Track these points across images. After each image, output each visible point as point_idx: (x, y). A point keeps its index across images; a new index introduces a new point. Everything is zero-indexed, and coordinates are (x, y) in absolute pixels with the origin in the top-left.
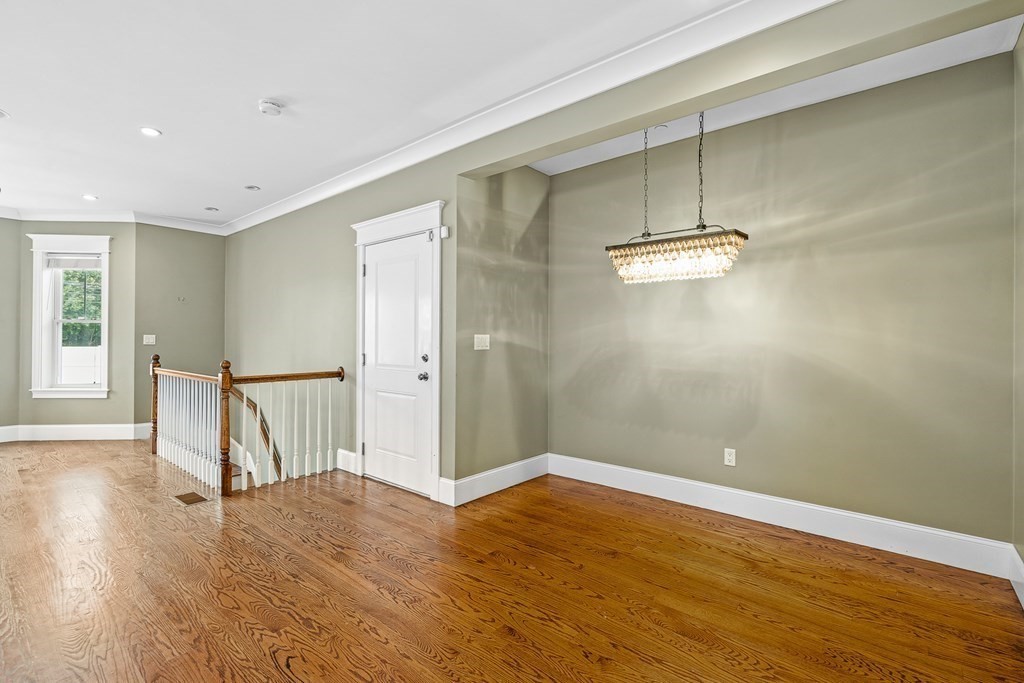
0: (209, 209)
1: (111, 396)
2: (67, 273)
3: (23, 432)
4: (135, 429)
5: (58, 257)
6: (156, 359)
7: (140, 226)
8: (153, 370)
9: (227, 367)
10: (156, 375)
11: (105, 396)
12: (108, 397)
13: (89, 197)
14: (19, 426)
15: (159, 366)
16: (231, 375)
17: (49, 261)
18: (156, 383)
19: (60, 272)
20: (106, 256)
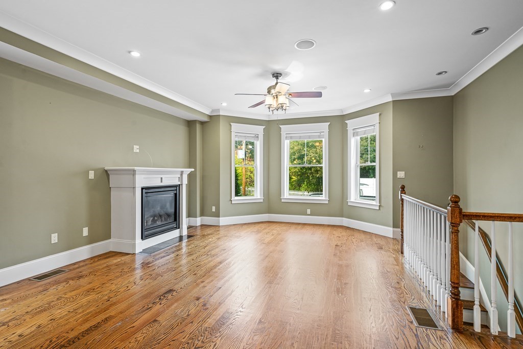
0: (440, 74)
1: (381, 208)
2: (361, 138)
3: (345, 222)
4: (393, 231)
5: (358, 130)
6: (403, 188)
7: (395, 102)
8: (401, 196)
9: (456, 201)
10: (403, 199)
11: (378, 209)
12: (379, 209)
13: (367, 91)
14: (344, 218)
15: (405, 193)
16: (461, 210)
17: (354, 133)
18: (403, 205)
19: (359, 138)
20: (378, 125)
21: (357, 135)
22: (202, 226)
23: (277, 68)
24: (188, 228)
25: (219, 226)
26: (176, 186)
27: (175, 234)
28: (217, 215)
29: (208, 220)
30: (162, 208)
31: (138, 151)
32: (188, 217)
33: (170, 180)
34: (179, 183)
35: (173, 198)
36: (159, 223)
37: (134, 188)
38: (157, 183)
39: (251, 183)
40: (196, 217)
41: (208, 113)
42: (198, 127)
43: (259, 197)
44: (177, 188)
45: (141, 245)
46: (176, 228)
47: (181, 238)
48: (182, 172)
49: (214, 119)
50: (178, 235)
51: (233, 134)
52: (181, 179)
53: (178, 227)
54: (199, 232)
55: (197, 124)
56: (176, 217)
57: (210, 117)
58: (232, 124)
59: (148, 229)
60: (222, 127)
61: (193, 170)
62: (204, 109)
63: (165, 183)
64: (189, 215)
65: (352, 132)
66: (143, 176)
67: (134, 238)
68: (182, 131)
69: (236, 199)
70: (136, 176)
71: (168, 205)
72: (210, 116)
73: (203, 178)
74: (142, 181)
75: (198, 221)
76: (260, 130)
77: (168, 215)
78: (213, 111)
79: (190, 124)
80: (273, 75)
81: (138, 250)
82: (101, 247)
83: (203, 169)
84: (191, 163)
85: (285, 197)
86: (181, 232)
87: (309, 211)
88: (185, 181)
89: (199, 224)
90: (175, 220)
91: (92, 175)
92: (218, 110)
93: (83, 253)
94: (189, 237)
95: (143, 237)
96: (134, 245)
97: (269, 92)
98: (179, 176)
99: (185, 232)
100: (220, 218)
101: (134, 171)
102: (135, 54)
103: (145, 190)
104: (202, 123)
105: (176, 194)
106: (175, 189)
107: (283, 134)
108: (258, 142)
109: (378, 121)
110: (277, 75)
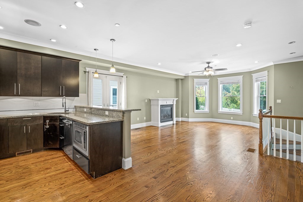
2: (260, 82)
3: (251, 124)
5: (258, 79)
7: (275, 65)
14: (251, 122)
20: (267, 77)
21: (258, 81)
22: (182, 121)
23: (208, 61)
24: (176, 122)
25: (189, 122)
26: (171, 105)
27: (171, 122)
28: (188, 117)
29: (184, 119)
30: (167, 113)
31: (159, 92)
32: (176, 117)
33: (169, 103)
34: (173, 104)
35: (171, 110)
36: (166, 118)
37: (158, 105)
38: (165, 104)
39: (204, 104)
40: (179, 118)
42: (180, 81)
43: (207, 111)
44: (172, 106)
45: (160, 124)
46: (171, 120)
47: (173, 124)
48: (174, 100)
49: (186, 77)
50: (172, 123)
51: (195, 83)
52: (173, 102)
54: (180, 123)
58: (194, 79)
59: (162, 120)
60: (190, 81)
61: (178, 99)
64: (177, 117)
65: (255, 79)
66: (161, 101)
67: (158, 122)
68: (173, 83)
69: (196, 111)
70: (159, 101)
71: (169, 112)
72: (185, 76)
73: (182, 102)
74: (161, 103)
75: (180, 119)
76: (207, 80)
77: (169, 116)
78: (186, 74)
79: (177, 80)
80: (207, 63)
81: (159, 126)
82: (149, 124)
83: (182, 98)
84: (177, 96)
85: (220, 111)
86: (173, 122)
87: (232, 118)
88: (175, 103)
89: (180, 120)
90: (171, 118)
91: (146, 101)
92: (188, 74)
93: (144, 125)
94: (176, 124)
95: (161, 122)
96: (158, 124)
97: (205, 70)
99: (175, 123)
100: (189, 119)
101: (158, 99)
102: (159, 64)
103: (162, 106)
104: (182, 79)
105: (171, 108)
106: (171, 106)
107: (219, 82)
108: (207, 86)
109: (267, 75)
110: (208, 63)
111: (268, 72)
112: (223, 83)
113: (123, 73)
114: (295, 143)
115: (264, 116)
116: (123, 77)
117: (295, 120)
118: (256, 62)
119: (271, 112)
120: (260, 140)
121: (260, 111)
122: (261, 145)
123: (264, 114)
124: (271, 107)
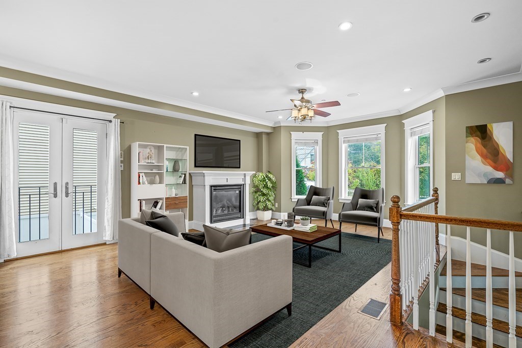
2: (419, 138)
7: (448, 97)
17: (412, 133)
19: (417, 137)
20: (431, 123)
21: (414, 135)
23: (299, 85)
24: (251, 220)
26: (241, 185)
27: (240, 222)
28: (279, 210)
33: (234, 180)
34: (243, 183)
35: (238, 195)
36: (226, 212)
37: (204, 185)
38: (223, 182)
41: (271, 125)
42: (264, 137)
46: (240, 218)
47: (245, 226)
48: (245, 174)
49: (276, 129)
50: (242, 223)
51: (293, 142)
52: (244, 179)
53: (243, 217)
55: (263, 135)
56: (240, 208)
57: (274, 128)
58: (291, 132)
59: (216, 216)
60: (283, 135)
61: (254, 173)
62: (267, 123)
63: (230, 183)
64: (253, 209)
65: (410, 132)
66: (211, 177)
67: (204, 221)
69: (296, 197)
70: (206, 177)
71: (233, 199)
74: (211, 181)
76: (319, 136)
77: (235, 207)
78: (275, 123)
79: (258, 135)
80: (299, 91)
84: (259, 168)
85: (343, 198)
86: (244, 221)
88: (248, 182)
90: (240, 211)
92: (279, 122)
95: (212, 221)
98: (243, 177)
99: (248, 222)
100: (282, 213)
101: (203, 174)
102: (196, 94)
103: (214, 188)
104: (268, 134)
105: (240, 192)
106: (240, 187)
107: (341, 138)
108: (318, 147)
109: (432, 119)
110: (302, 91)
111: (434, 112)
112: (349, 141)
113: (115, 115)
114: (489, 272)
115: (402, 216)
116: (110, 121)
117: (489, 231)
118: (407, 90)
119: (436, 200)
120: (394, 283)
121: (394, 202)
122: (395, 299)
123: (405, 210)
124: (436, 190)
